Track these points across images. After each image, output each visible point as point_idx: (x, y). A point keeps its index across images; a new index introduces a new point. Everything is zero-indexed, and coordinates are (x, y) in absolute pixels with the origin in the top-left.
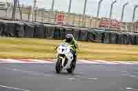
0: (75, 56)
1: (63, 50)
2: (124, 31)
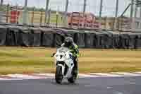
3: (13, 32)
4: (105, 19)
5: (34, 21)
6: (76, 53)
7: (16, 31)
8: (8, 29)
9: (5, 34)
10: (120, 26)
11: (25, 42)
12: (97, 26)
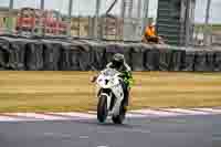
0: (126, 92)
1: (107, 81)
2: (76, 39)
4: (78, 19)
10: (104, 32)
12: (64, 33)
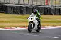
1: (32, 19)
3: (47, 9)
5: (56, 4)
6: (39, 17)
7: (48, 8)
8: (45, 7)
9: (44, 9)
11: (52, 13)
